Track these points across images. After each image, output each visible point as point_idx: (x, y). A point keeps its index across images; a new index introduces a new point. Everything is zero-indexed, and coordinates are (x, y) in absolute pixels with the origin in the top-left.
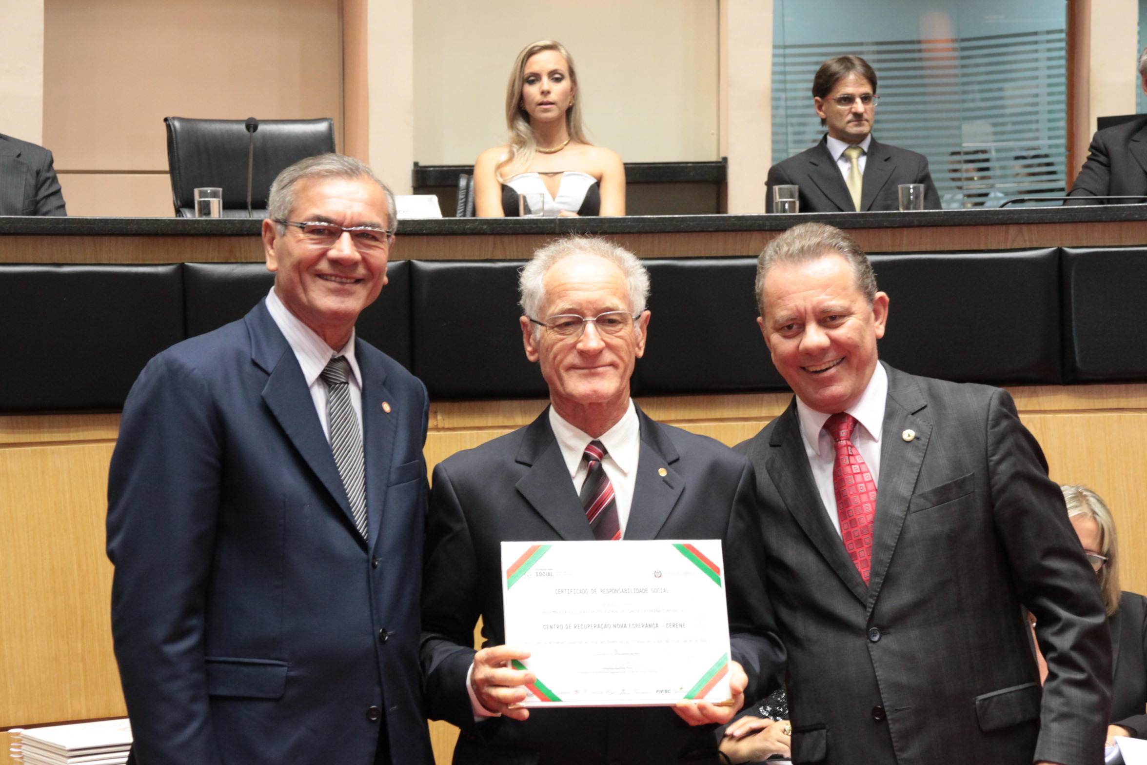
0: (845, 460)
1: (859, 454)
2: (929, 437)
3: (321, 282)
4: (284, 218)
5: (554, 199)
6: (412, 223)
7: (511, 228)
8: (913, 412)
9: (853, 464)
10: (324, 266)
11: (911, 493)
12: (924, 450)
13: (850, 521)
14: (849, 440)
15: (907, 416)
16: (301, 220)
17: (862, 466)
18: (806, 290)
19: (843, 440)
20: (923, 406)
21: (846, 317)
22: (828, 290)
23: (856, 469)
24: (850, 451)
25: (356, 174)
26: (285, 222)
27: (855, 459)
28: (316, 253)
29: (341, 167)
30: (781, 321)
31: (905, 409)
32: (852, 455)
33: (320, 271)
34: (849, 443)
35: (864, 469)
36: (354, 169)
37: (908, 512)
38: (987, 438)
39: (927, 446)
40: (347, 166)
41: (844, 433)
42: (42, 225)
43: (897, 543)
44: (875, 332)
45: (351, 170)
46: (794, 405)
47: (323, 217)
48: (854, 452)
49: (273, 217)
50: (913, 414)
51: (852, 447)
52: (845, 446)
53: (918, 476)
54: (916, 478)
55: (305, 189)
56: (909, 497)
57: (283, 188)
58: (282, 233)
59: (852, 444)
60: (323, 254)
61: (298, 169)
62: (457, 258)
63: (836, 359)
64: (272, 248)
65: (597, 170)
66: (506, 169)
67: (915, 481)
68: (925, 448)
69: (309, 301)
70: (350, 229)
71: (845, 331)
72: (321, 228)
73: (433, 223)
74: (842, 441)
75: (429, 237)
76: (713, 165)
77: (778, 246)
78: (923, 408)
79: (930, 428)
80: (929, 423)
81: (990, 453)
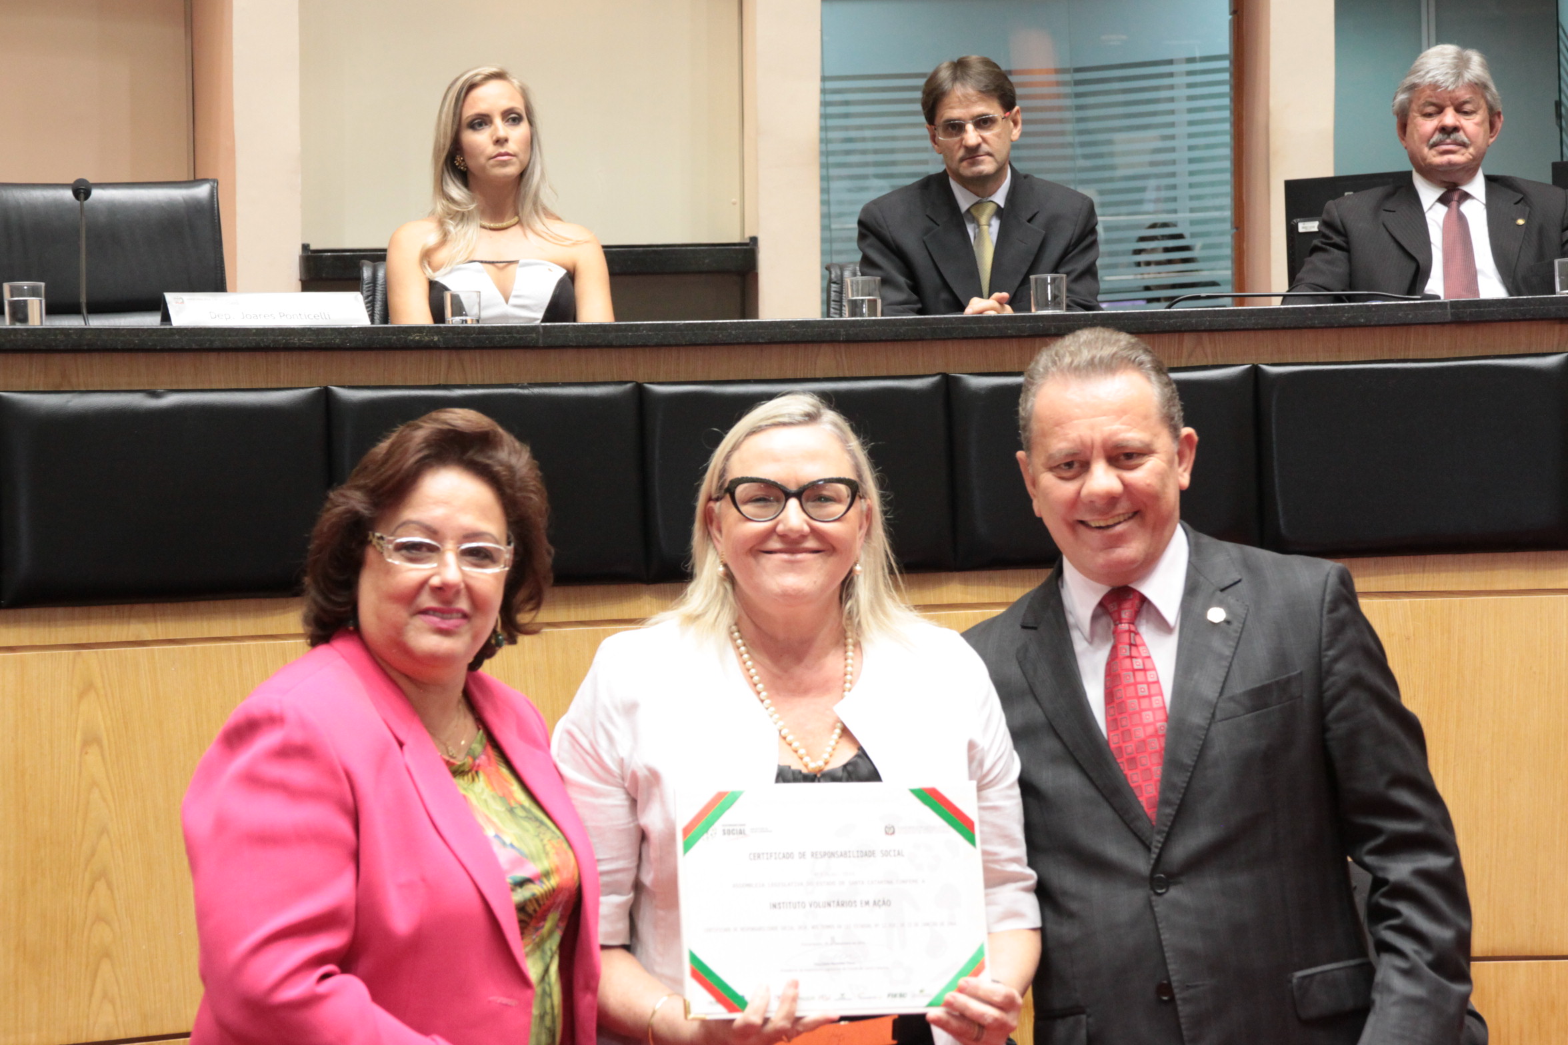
0: (1124, 650)
1: (1144, 645)
2: (1242, 620)
5: (507, 301)
6: (330, 332)
7: (473, 340)
8: (1222, 587)
9: (1136, 658)
11: (1217, 694)
12: (1236, 637)
13: (1122, 733)
14: (1133, 623)
15: (1214, 593)
17: (1147, 661)
18: (1094, 417)
19: (1125, 623)
20: (1236, 580)
21: (1146, 456)
22: (1124, 418)
23: (1138, 663)
24: (1132, 639)
27: (1139, 652)
30: (1057, 455)
31: (1212, 584)
32: (1136, 645)
34: (1133, 628)
35: (1148, 666)
37: (1213, 720)
38: (1321, 627)
39: (1241, 633)
41: (1126, 614)
43: (1197, 761)
44: (1178, 479)
48: (1138, 641)
50: (1222, 590)
51: (1137, 633)
52: (1126, 631)
53: (1228, 673)
54: (1225, 674)
56: (1215, 701)
59: (1136, 629)
62: (395, 384)
65: (567, 257)
67: (1223, 679)
68: (1238, 635)
71: (1143, 475)
73: (361, 332)
74: (1123, 625)
75: (355, 353)
76: (737, 247)
77: (1057, 354)
78: (1236, 583)
79: (1245, 609)
80: (1243, 603)
81: (1324, 646)
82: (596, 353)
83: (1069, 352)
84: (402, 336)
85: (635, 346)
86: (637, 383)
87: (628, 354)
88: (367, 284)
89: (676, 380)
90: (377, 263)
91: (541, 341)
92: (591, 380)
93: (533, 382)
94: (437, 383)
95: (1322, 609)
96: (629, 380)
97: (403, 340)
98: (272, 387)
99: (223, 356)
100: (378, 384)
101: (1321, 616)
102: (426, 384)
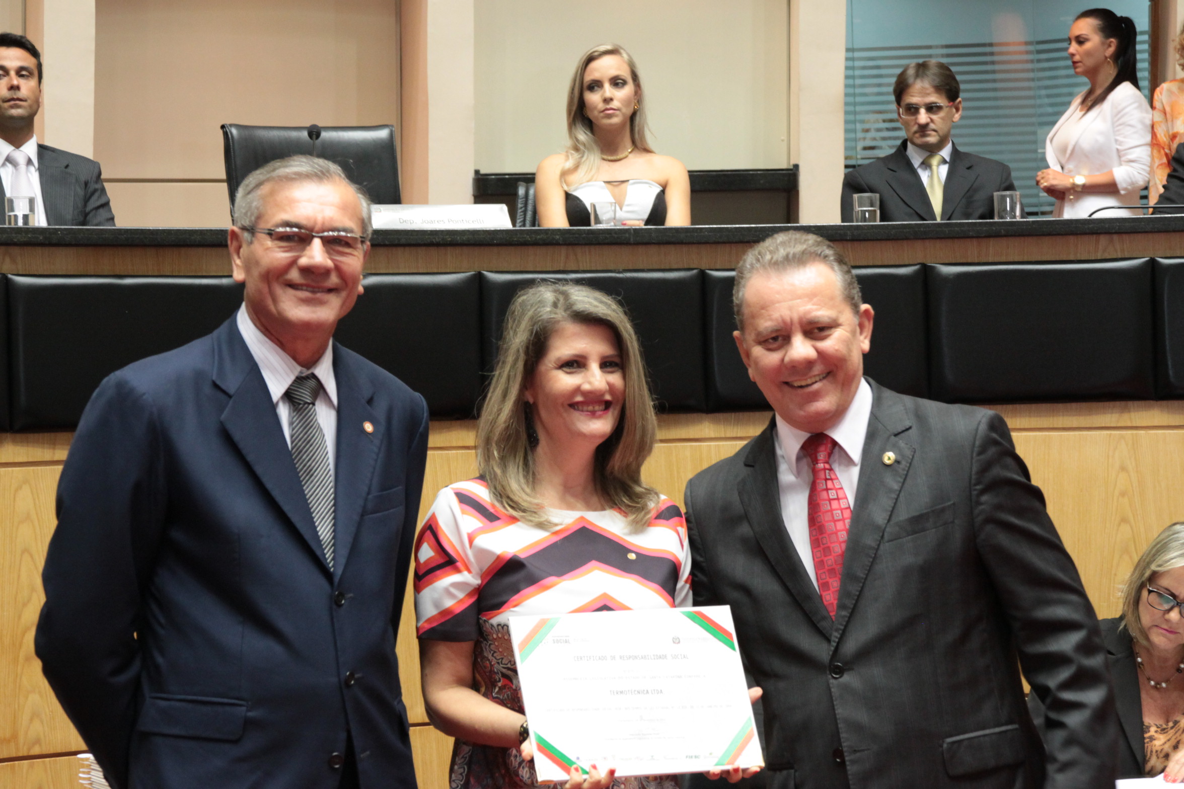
0: (822, 484)
1: (837, 479)
2: (909, 460)
3: (291, 292)
4: (251, 225)
5: (621, 208)
6: (481, 233)
7: (583, 238)
8: (896, 433)
9: (830, 489)
10: (294, 275)
11: (886, 521)
12: (904, 474)
14: (827, 463)
15: (888, 438)
16: (269, 226)
17: (840, 491)
18: (792, 300)
19: (821, 463)
20: (907, 427)
21: (834, 329)
22: (815, 300)
23: (832, 494)
24: (827, 474)
25: (327, 176)
26: (252, 229)
27: (833, 484)
28: (285, 262)
29: (310, 169)
30: (765, 332)
31: (888, 430)
32: (830, 479)
33: (290, 280)
34: (827, 466)
35: (841, 495)
36: (324, 171)
37: (882, 541)
38: (972, 464)
39: (908, 471)
40: (317, 169)
41: (822, 456)
42: (104, 236)
43: (867, 575)
44: (860, 345)
45: (322, 172)
46: (773, 425)
47: (291, 222)
48: (832, 476)
49: (239, 224)
50: (896, 435)
51: (831, 470)
52: (823, 469)
53: (896, 503)
54: (893, 505)
55: (272, 193)
56: (884, 526)
57: (249, 193)
58: (249, 241)
59: (830, 466)
60: (293, 262)
61: (265, 172)
62: (528, 270)
63: (822, 374)
64: (239, 257)
65: (662, 178)
66: (572, 178)
67: (891, 509)
68: (906, 472)
69: (279, 313)
70: (321, 235)
71: (831, 343)
72: (291, 234)
73: (504, 233)
74: (819, 464)
75: (500, 248)
76: (784, 172)
77: (760, 253)
78: (907, 429)
79: (912, 451)
80: (911, 446)
81: (973, 482)
82: (672, 248)
83: (769, 251)
84: (533, 236)
85: (699, 243)
86: (701, 269)
87: (694, 248)
88: (521, 199)
89: (729, 267)
90: (529, 184)
91: (632, 240)
92: (667, 267)
93: (626, 268)
94: (558, 269)
95: (972, 452)
96: (695, 267)
97: (534, 239)
98: (442, 271)
99: (407, 249)
100: (516, 270)
101: (972, 458)
102: (550, 270)
